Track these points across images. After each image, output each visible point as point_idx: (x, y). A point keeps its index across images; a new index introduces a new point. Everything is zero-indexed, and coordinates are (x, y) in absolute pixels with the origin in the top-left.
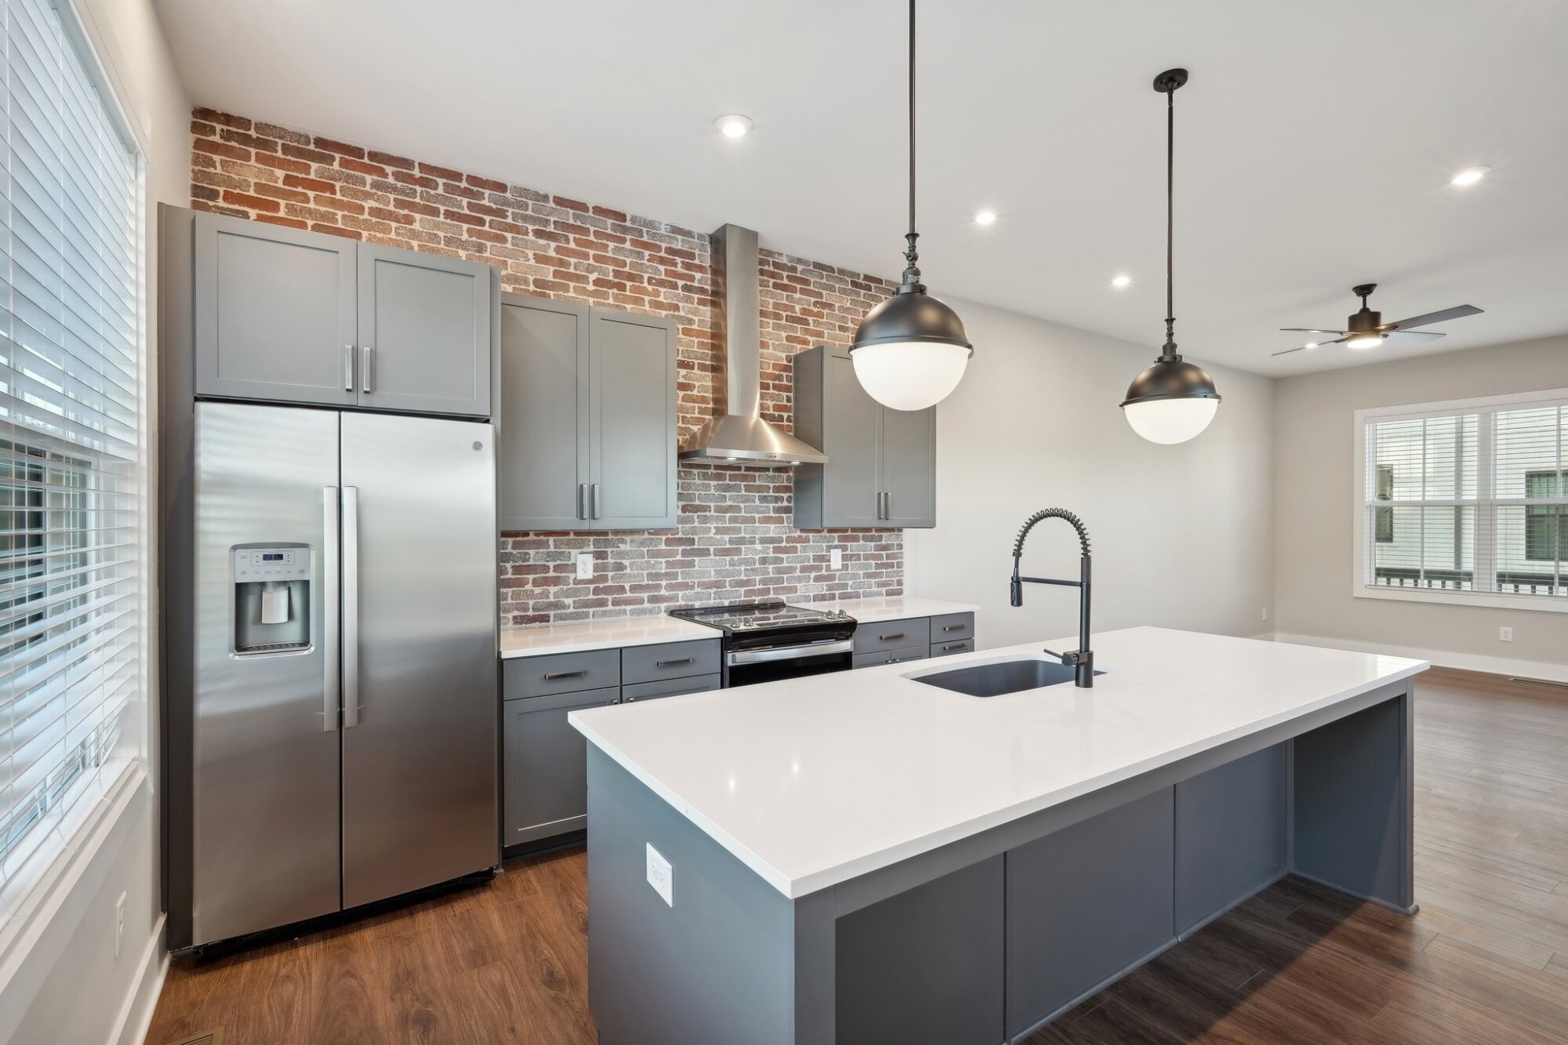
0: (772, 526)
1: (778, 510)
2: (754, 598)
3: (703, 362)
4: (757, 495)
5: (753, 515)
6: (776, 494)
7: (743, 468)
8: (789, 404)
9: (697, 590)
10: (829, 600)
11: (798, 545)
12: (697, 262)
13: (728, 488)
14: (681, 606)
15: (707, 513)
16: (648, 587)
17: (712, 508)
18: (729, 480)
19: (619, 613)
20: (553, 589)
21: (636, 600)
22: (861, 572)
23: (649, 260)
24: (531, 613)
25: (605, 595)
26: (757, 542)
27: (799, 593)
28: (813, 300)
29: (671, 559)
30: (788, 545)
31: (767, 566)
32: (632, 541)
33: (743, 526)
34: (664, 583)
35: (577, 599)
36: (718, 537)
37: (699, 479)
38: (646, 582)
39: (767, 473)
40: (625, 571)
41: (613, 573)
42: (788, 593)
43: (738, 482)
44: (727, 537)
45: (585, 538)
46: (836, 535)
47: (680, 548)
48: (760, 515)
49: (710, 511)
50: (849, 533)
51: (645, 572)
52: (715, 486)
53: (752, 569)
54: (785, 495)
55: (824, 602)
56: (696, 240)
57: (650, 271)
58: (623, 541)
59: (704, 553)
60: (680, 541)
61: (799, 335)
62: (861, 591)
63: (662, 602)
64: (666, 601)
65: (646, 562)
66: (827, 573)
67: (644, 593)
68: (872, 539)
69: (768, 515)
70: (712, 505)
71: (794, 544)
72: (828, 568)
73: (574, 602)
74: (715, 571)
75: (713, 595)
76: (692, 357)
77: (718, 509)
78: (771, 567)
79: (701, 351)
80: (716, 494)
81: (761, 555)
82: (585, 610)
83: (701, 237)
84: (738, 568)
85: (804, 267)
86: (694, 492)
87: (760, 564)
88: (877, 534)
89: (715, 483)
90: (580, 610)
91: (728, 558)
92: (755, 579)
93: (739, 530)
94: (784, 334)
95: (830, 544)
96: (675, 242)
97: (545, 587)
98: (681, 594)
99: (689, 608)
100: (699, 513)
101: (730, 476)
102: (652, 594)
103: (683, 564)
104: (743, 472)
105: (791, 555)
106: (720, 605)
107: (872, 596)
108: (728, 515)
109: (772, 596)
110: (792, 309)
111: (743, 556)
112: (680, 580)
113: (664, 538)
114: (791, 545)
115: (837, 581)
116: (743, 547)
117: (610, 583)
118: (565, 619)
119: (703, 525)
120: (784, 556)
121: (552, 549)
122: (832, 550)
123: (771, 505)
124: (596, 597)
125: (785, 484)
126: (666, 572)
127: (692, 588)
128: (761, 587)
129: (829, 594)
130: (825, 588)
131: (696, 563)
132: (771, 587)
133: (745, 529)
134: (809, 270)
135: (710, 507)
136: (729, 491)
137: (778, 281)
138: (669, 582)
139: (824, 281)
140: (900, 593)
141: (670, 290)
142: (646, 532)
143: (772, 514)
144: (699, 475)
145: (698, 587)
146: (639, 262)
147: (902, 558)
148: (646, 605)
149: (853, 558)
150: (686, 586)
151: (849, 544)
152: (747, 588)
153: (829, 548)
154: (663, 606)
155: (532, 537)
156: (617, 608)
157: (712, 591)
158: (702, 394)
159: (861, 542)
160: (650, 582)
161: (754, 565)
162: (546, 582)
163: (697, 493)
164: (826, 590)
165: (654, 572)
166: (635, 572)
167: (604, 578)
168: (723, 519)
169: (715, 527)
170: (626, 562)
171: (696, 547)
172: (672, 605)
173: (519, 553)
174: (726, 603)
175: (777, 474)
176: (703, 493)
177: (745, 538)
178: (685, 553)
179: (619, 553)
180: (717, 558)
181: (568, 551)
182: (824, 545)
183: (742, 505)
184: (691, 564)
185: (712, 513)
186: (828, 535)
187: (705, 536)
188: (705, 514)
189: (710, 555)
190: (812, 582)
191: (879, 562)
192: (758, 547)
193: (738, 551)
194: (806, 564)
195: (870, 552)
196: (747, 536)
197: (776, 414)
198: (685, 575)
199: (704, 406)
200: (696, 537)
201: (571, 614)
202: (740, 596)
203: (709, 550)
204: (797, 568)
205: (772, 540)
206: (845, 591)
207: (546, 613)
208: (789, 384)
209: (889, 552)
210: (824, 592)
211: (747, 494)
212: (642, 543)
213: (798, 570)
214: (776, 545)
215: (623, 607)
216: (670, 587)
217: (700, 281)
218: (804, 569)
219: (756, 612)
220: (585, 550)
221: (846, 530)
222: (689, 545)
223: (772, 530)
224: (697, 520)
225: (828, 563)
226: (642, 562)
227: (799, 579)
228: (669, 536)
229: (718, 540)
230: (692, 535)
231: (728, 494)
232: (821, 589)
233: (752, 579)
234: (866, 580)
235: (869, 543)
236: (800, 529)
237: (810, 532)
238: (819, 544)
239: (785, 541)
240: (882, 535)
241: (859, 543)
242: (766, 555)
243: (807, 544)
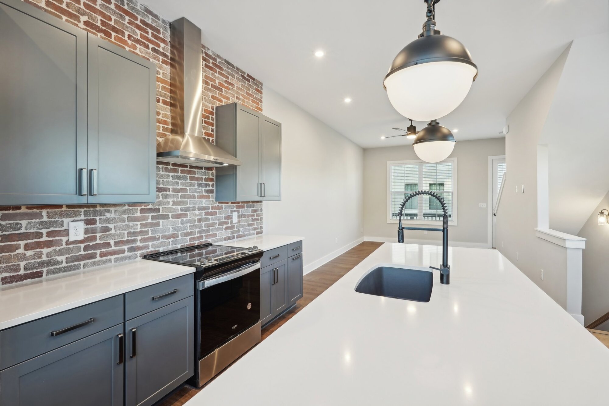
0: (204, 200)
1: (207, 191)
2: (194, 242)
3: (166, 99)
4: (196, 182)
5: (194, 194)
6: (206, 183)
7: (189, 167)
8: (213, 133)
9: (161, 240)
10: (232, 239)
11: (217, 211)
12: (161, 36)
13: (180, 178)
14: (150, 252)
15: (168, 193)
16: (128, 242)
17: (171, 190)
18: (181, 173)
19: (106, 262)
20: (45, 251)
21: (117, 251)
22: (246, 224)
23: (128, 23)
24: (22, 272)
25: (94, 250)
26: (196, 209)
27: (218, 237)
28: (225, 79)
29: (144, 222)
30: (212, 211)
31: (201, 223)
32: (116, 211)
33: (188, 200)
34: (139, 238)
35: (69, 256)
36: (174, 207)
37: (162, 171)
38: (126, 238)
39: (201, 170)
40: (110, 232)
41: (101, 234)
42: (212, 237)
43: (185, 175)
44: (179, 207)
45: (77, 209)
46: (235, 205)
47: (150, 215)
48: (198, 194)
49: (169, 191)
50: (241, 204)
51: (126, 232)
52: (172, 176)
53: (193, 226)
54: (211, 183)
55: (229, 241)
56: (161, 22)
57: (130, 30)
58: (108, 211)
59: (166, 217)
60: (150, 210)
61: (217, 96)
62: (246, 233)
63: (138, 251)
64: (140, 250)
65: (127, 225)
66: (231, 225)
67: (126, 245)
68: (250, 207)
69: (202, 194)
70: (171, 187)
72: (231, 222)
73: (67, 258)
74: (173, 228)
75: (171, 243)
76: (158, 94)
77: (174, 190)
78: (204, 223)
79: (164, 92)
80: (173, 181)
81: (198, 217)
82: (76, 263)
83: (164, 21)
84: (186, 225)
85: (220, 60)
86: (159, 179)
87: (198, 222)
88: (252, 204)
89: (172, 174)
90: (72, 264)
91: (180, 220)
92: (195, 231)
93: (186, 203)
94: (210, 94)
95: (232, 210)
96: (147, 18)
97: (38, 250)
98: (150, 244)
99: (156, 252)
100: (162, 193)
101: (181, 170)
102: (131, 246)
103: (152, 225)
104: (188, 169)
105: (213, 216)
106: (176, 248)
107: (250, 235)
108: (180, 194)
109: (204, 240)
110: (214, 81)
111: (188, 218)
112: (150, 235)
113: (139, 208)
114: (214, 211)
115: (235, 229)
116: (188, 213)
117: (98, 241)
118: (57, 273)
119: (165, 200)
120: (210, 217)
121: (45, 219)
122: (233, 213)
123: (204, 189)
124: (86, 252)
125: (211, 177)
126: (140, 231)
127: (158, 239)
128: (198, 235)
129: (232, 236)
131: (161, 224)
132: (204, 235)
133: (190, 202)
134: (222, 63)
135: (169, 189)
136: (181, 180)
137: (208, 64)
138: (142, 237)
139: (230, 71)
140: (261, 233)
141: (144, 48)
142: (127, 205)
143: (204, 194)
144: (162, 169)
145: (162, 238)
146: (122, 22)
147: (262, 216)
148: (127, 254)
149: (243, 217)
150: (154, 239)
151: (241, 209)
152: (191, 237)
153: (232, 212)
154: (139, 253)
155: (23, 210)
156: (104, 258)
157: (171, 240)
158: (164, 119)
159: (246, 208)
160: (130, 238)
161: (195, 223)
162: (39, 245)
163: (161, 180)
164: (231, 234)
165: (132, 231)
166: (119, 233)
167: (94, 238)
168: (177, 196)
169: (172, 201)
170: (111, 226)
171: (160, 213)
172: (145, 251)
173: (10, 224)
174: (179, 247)
175: (207, 171)
176: (165, 180)
177: (190, 207)
178: (153, 218)
179: (105, 220)
180: (174, 220)
181: (60, 220)
182: (230, 210)
183: (188, 188)
184: (158, 224)
185: (171, 192)
186: (231, 205)
187: (166, 206)
188: (166, 193)
189: (168, 218)
190: (224, 230)
191: (253, 218)
192: (197, 212)
193: (186, 215)
194: (221, 221)
195: (249, 213)
196: (191, 206)
197: (206, 137)
198: (154, 232)
199: (166, 126)
200: (161, 208)
201: (63, 268)
202: (187, 242)
203: (168, 215)
204: (216, 223)
205: (204, 209)
206: (239, 234)
207: (39, 270)
208: (213, 122)
209: (257, 213)
210: (230, 235)
211: (191, 181)
212: (124, 212)
213: (217, 225)
214: (206, 211)
215: (109, 257)
216: (143, 240)
217: (163, 49)
218: (220, 224)
219: (196, 250)
220: (76, 218)
221: (239, 203)
222: (157, 213)
223: (204, 203)
224: (161, 197)
225: (231, 220)
226: (123, 225)
227: (218, 229)
228: (143, 207)
229: (174, 209)
230: (158, 206)
231: (180, 181)
232: (228, 234)
233: (194, 231)
234: (248, 227)
235: (249, 209)
236: (218, 202)
237: (223, 204)
238: (227, 210)
239: (210, 209)
240: (254, 205)
241: (245, 209)
242: (201, 217)
243: (221, 210)
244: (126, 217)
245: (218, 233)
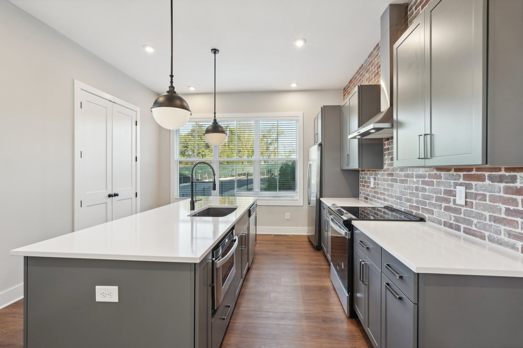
2: (413, 210)
11: (434, 181)
14: (390, 205)
24: (366, 196)
26: (414, 177)
27: (434, 216)
29: (388, 183)
31: (418, 192)
36: (400, 173)
41: (377, 186)
42: (428, 214)
44: (403, 174)
45: (373, 172)
46: (462, 174)
47: (390, 178)
50: (474, 172)
51: (383, 187)
53: (412, 193)
58: (378, 174)
59: (396, 181)
60: (390, 175)
64: (387, 202)
65: (383, 183)
66: (454, 206)
67: (382, 196)
68: (501, 179)
71: (432, 180)
72: (455, 202)
73: (371, 195)
74: (399, 191)
75: (399, 204)
78: (420, 193)
81: (416, 185)
84: (407, 191)
87: (415, 191)
88: (507, 174)
90: (372, 198)
91: (404, 185)
95: (457, 181)
97: (367, 188)
102: (384, 197)
103: (391, 186)
105: (431, 187)
109: (420, 212)
111: (409, 185)
113: (386, 173)
114: (430, 180)
115: (462, 216)
116: (408, 179)
118: (370, 200)
120: (427, 187)
121: (368, 176)
122: (457, 187)
124: (374, 194)
128: (416, 205)
129: (456, 225)
130: (453, 218)
132: (420, 207)
149: (479, 197)
150: (391, 196)
151: (474, 183)
152: (410, 204)
153: (456, 185)
157: (399, 201)
159: (487, 182)
167: (375, 188)
170: (379, 182)
171: (394, 177)
174: (403, 209)
177: (410, 174)
179: (378, 178)
180: (400, 184)
182: (452, 182)
184: (393, 186)
186: (455, 173)
187: (397, 172)
189: (398, 182)
190: (442, 210)
191: (512, 208)
192: (415, 180)
193: (407, 181)
194: (439, 195)
198: (391, 191)
200: (394, 173)
202: (407, 207)
203: (397, 179)
204: (433, 197)
205: (421, 176)
206: (470, 227)
210: (452, 222)
213: (434, 199)
214: (423, 179)
215: (378, 200)
216: (388, 195)
218: (438, 199)
220: (372, 176)
221: (470, 170)
222: (392, 177)
225: (454, 198)
227: (435, 206)
229: (400, 175)
232: (449, 218)
233: (412, 199)
234: (492, 223)
235: (496, 183)
236: (436, 169)
237: (442, 171)
238: (448, 181)
239: (427, 177)
240: (516, 176)
241: (484, 183)
242: (418, 186)
243: (440, 180)
244: (382, 177)
245: (435, 210)
